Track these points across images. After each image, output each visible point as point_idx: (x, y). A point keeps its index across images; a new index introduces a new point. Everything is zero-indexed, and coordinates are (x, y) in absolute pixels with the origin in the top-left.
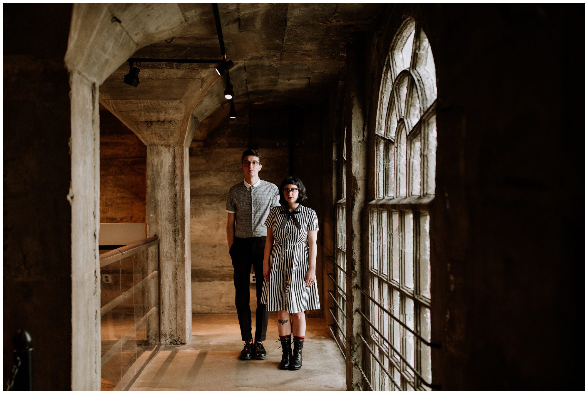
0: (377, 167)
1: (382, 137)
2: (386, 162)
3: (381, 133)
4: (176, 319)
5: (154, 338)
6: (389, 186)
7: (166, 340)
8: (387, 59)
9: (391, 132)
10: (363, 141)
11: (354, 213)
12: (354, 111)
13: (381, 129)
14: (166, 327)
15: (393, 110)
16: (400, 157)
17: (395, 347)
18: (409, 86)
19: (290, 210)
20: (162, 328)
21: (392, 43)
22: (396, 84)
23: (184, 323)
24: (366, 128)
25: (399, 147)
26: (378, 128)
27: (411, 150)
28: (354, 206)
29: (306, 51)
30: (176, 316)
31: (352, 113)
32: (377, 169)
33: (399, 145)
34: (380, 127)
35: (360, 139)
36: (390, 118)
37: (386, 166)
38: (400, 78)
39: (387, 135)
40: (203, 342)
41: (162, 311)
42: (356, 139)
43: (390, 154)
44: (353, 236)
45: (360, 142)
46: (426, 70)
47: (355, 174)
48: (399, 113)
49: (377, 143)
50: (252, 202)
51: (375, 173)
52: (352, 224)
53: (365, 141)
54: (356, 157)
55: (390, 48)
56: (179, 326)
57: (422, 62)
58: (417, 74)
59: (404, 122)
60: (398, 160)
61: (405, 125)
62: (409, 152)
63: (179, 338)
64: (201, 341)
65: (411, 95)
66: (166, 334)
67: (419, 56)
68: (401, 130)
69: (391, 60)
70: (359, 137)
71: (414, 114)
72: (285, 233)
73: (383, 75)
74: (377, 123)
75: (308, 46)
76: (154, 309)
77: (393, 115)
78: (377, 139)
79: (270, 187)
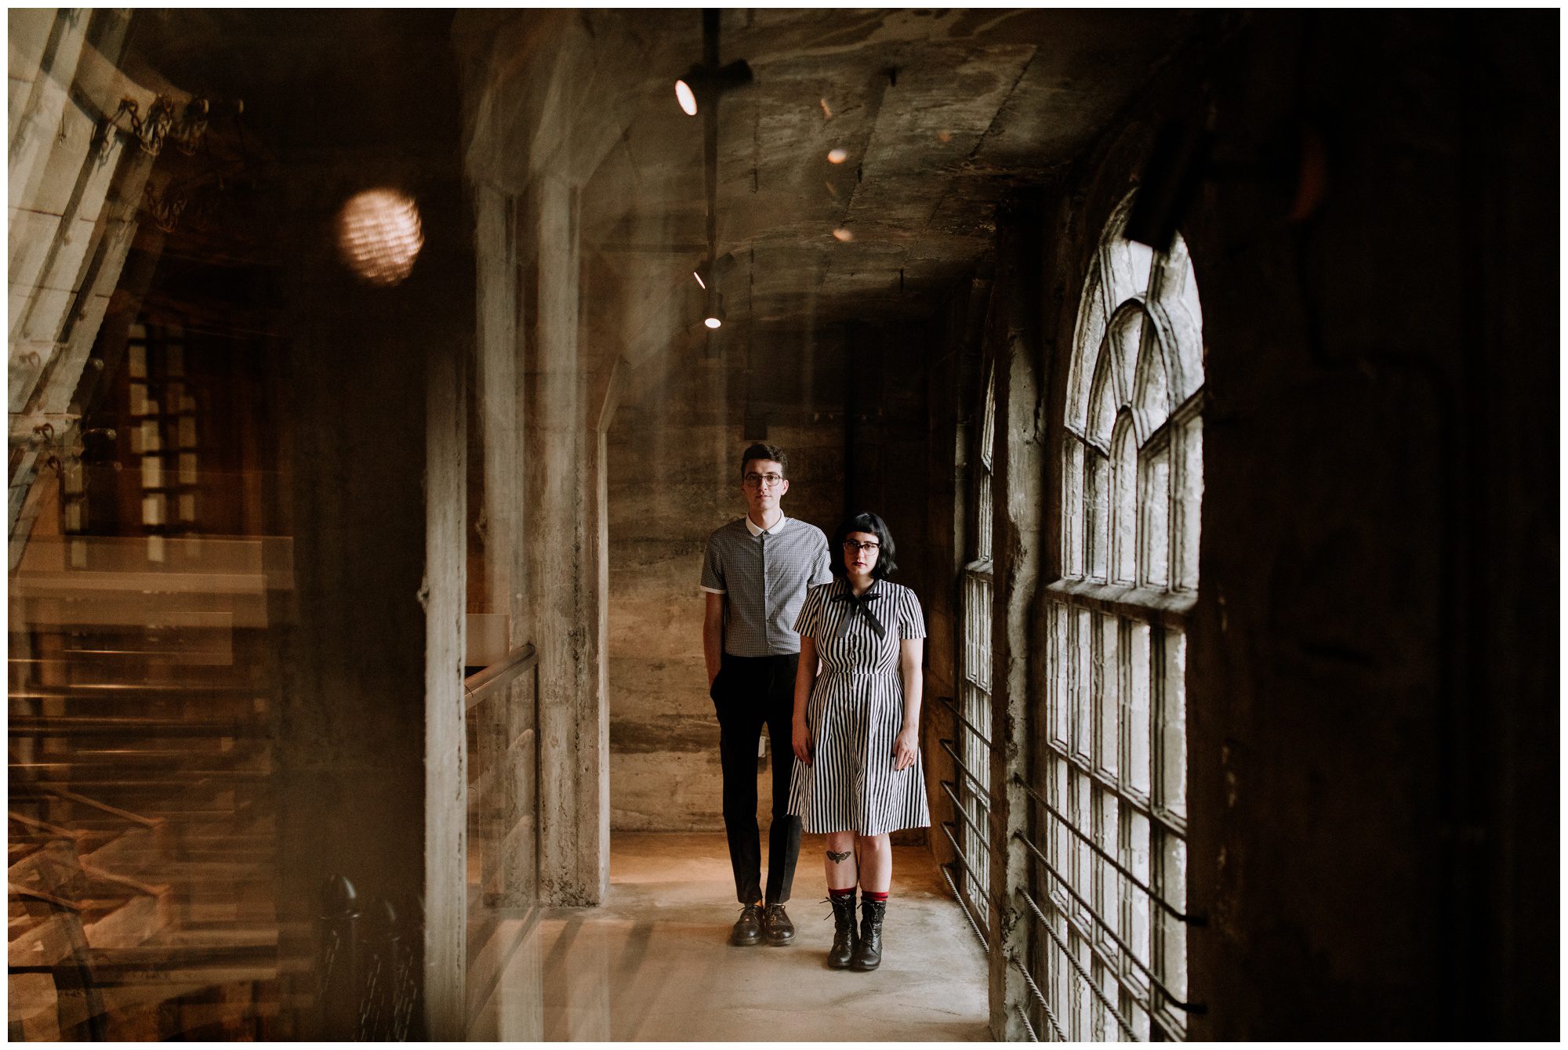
0: (1067, 504)
1: (1079, 438)
2: (1090, 498)
3: (1078, 426)
4: (575, 844)
5: (522, 888)
6: (1095, 551)
7: (552, 896)
8: (1093, 261)
9: (1102, 427)
10: (1035, 442)
11: (1011, 608)
12: (1013, 370)
13: (1076, 416)
14: (553, 861)
15: (1106, 379)
16: (1123, 492)
17: (1107, 921)
18: (1144, 339)
19: (856, 592)
20: (543, 867)
21: (1107, 229)
22: (1113, 323)
23: (595, 855)
24: (1041, 411)
25: (1119, 468)
26: (1071, 413)
27: (1147, 481)
28: (1011, 592)
29: (899, 220)
30: (575, 838)
31: (1009, 376)
32: (1066, 509)
33: (1120, 463)
34: (1074, 412)
35: (1029, 435)
36: (1099, 397)
37: (1089, 507)
38: (1124, 314)
39: (1091, 434)
40: (638, 901)
41: (542, 825)
42: (1019, 435)
43: (1097, 479)
44: (1010, 662)
45: (1028, 443)
46: (1182, 304)
47: (1016, 517)
48: (1121, 391)
49: (1067, 448)
50: (766, 571)
51: (1063, 517)
52: (1006, 635)
53: (1040, 441)
54: (1019, 477)
55: (1101, 238)
56: (583, 861)
57: (1175, 286)
58: (1163, 315)
59: (1130, 415)
60: (1117, 498)
61: (1133, 422)
62: (1142, 485)
63: (583, 890)
64: (634, 899)
65: (1148, 357)
66: (551, 881)
67: (1166, 274)
68: (1124, 430)
69: (1103, 266)
70: (1025, 431)
71: (1154, 399)
72: (847, 648)
73: (1084, 294)
74: (1068, 402)
75: (906, 212)
76: (524, 821)
77: (1106, 390)
78: (1066, 439)
79: (807, 536)
